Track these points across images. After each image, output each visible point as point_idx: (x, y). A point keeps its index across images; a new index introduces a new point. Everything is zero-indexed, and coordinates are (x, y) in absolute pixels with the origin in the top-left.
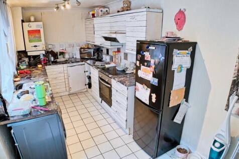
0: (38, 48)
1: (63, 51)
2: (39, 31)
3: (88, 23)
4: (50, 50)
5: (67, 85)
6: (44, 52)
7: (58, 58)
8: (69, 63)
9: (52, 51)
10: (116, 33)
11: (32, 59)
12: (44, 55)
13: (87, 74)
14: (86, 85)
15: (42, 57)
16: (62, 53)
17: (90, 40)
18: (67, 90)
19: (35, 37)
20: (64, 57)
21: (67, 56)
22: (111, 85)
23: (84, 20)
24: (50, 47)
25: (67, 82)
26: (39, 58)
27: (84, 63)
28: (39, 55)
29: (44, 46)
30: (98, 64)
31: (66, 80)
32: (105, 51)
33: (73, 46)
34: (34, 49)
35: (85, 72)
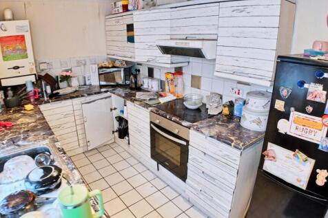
0: (21, 71)
1: (68, 74)
2: (22, 38)
3: (113, 21)
4: (43, 74)
5: (80, 137)
6: (33, 79)
7: (59, 88)
8: (82, 96)
9: (47, 75)
10: (186, 39)
11: (10, 93)
12: (33, 83)
13: (116, 113)
14: (113, 132)
15: (30, 88)
16: (66, 78)
17: (115, 52)
18: (81, 145)
19: (14, 49)
20: (69, 86)
21: (75, 83)
22: (188, 142)
23: (102, 17)
24: (42, 67)
25: (79, 132)
26: (25, 90)
27: (109, 94)
28: (25, 85)
29: (34, 67)
30: (142, 98)
31: (79, 127)
32: (144, 71)
33: (85, 64)
34: (15, 73)
35: (111, 109)
